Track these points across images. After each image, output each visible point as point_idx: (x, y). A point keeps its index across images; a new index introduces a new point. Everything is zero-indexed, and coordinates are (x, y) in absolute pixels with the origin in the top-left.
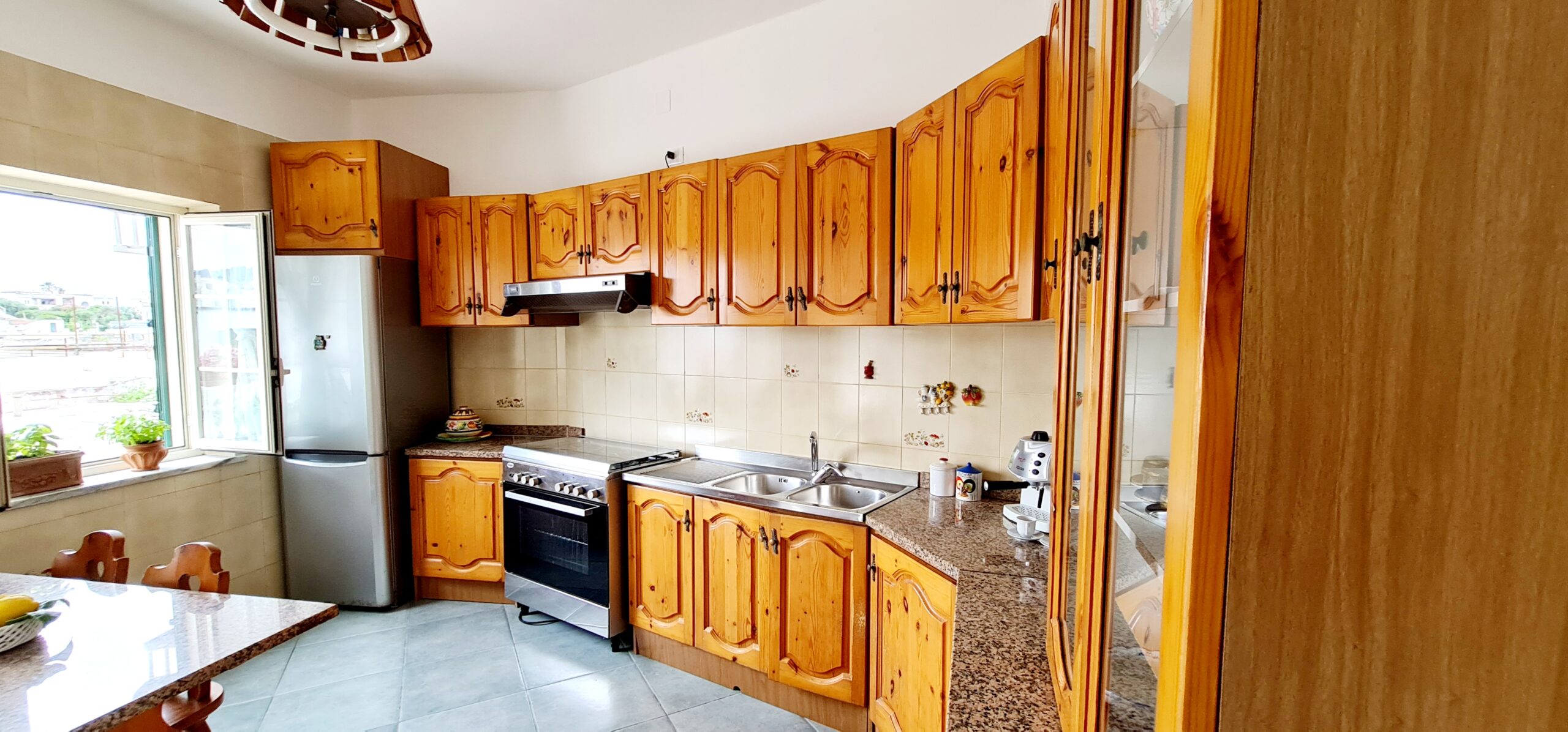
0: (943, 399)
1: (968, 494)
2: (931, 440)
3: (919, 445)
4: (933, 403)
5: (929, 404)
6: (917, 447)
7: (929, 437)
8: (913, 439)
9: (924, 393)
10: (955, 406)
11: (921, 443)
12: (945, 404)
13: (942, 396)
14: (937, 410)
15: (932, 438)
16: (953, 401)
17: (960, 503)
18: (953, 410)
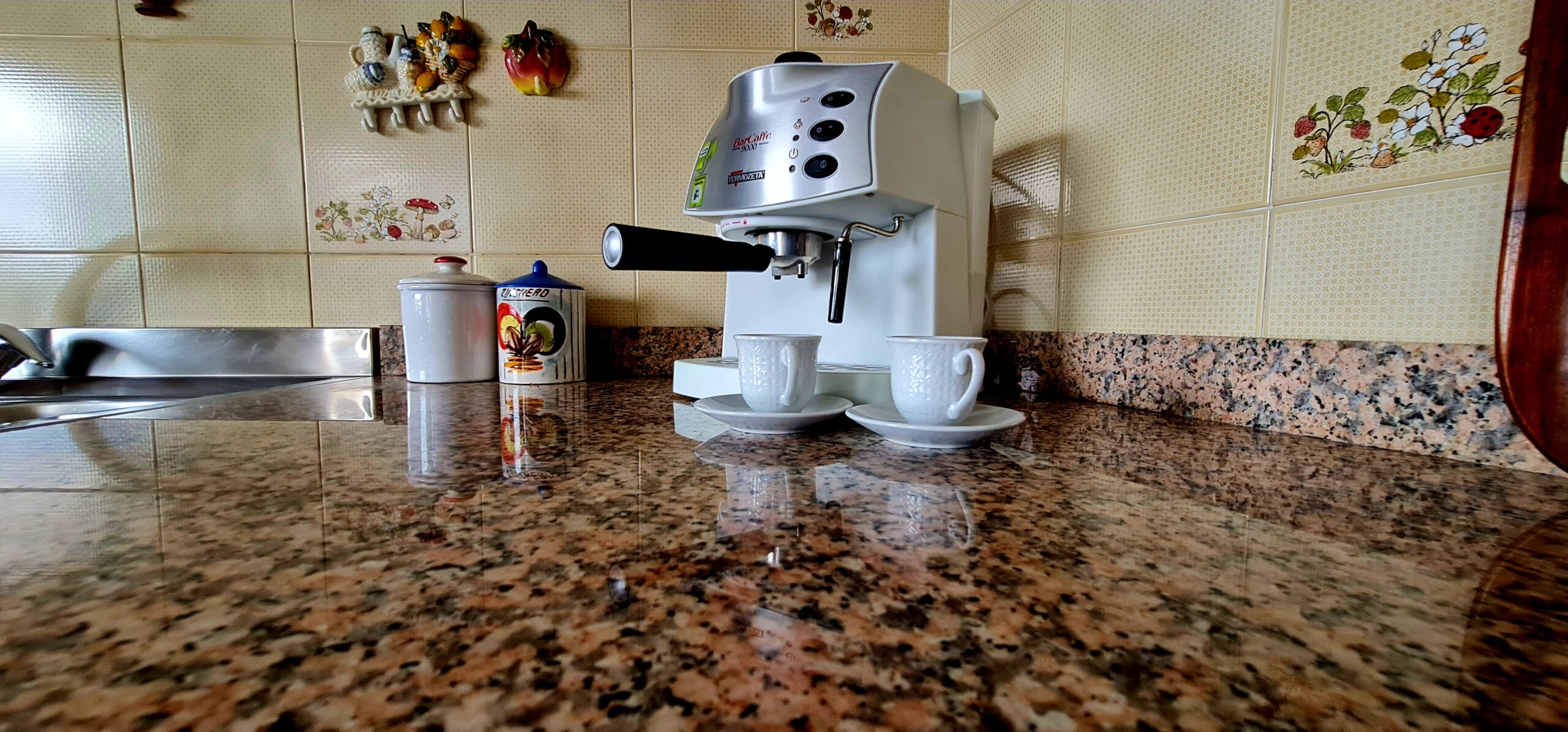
0: (443, 71)
1: (540, 358)
2: (410, 220)
3: (371, 239)
4: (406, 90)
5: (393, 92)
6: (363, 247)
7: (402, 210)
8: (348, 222)
9: (370, 53)
10: (485, 102)
11: (377, 235)
12: (447, 90)
13: (436, 63)
14: (423, 115)
15: (412, 214)
16: (477, 83)
17: (516, 393)
18: (481, 113)
